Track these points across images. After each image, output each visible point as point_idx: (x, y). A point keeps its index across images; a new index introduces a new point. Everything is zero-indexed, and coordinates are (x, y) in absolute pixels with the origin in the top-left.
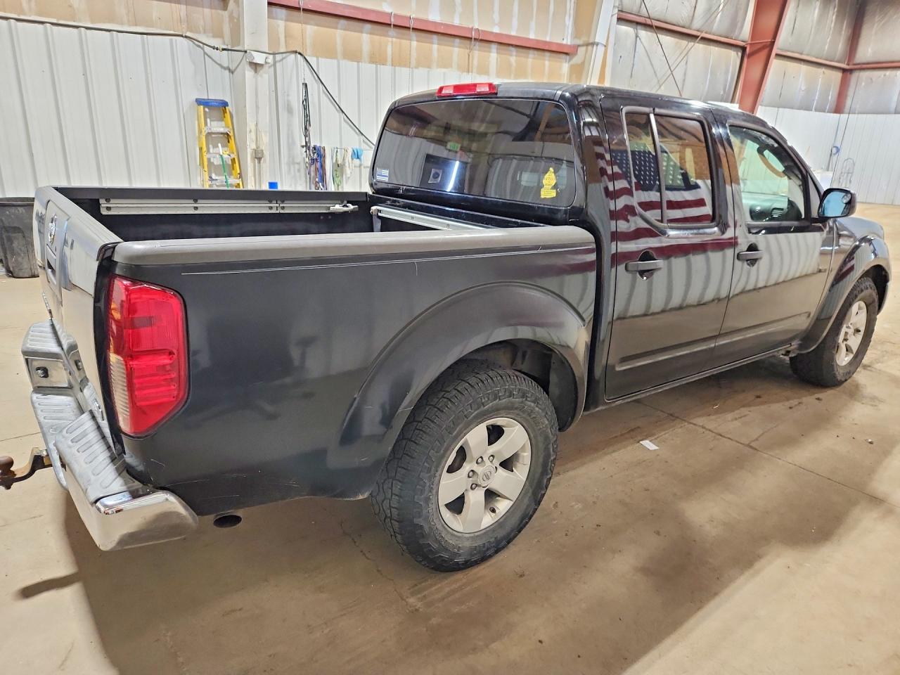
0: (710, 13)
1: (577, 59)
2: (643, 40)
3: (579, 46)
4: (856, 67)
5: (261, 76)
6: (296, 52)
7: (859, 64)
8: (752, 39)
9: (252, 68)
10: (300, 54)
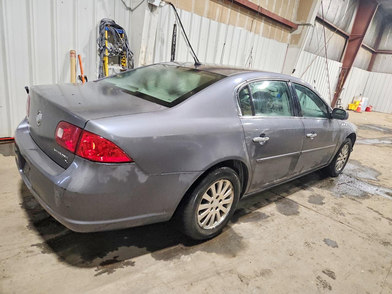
0: (340, 18)
1: (295, 32)
2: (317, 27)
3: (299, 25)
4: (379, 51)
5: (154, 15)
6: (170, 3)
7: (379, 50)
8: (352, 34)
9: (150, 9)
10: (172, 5)
